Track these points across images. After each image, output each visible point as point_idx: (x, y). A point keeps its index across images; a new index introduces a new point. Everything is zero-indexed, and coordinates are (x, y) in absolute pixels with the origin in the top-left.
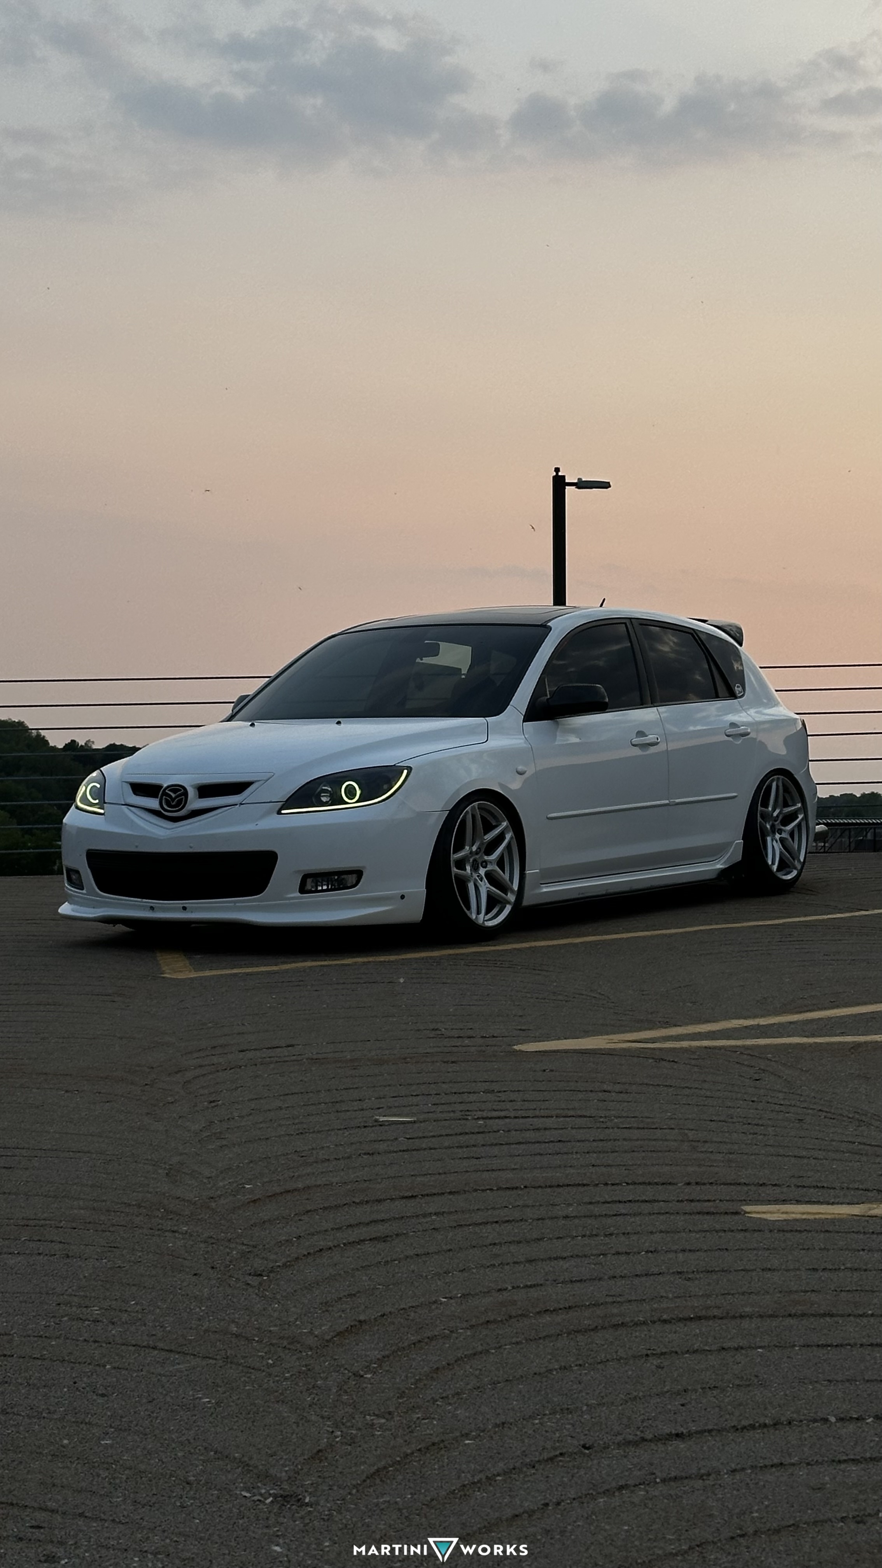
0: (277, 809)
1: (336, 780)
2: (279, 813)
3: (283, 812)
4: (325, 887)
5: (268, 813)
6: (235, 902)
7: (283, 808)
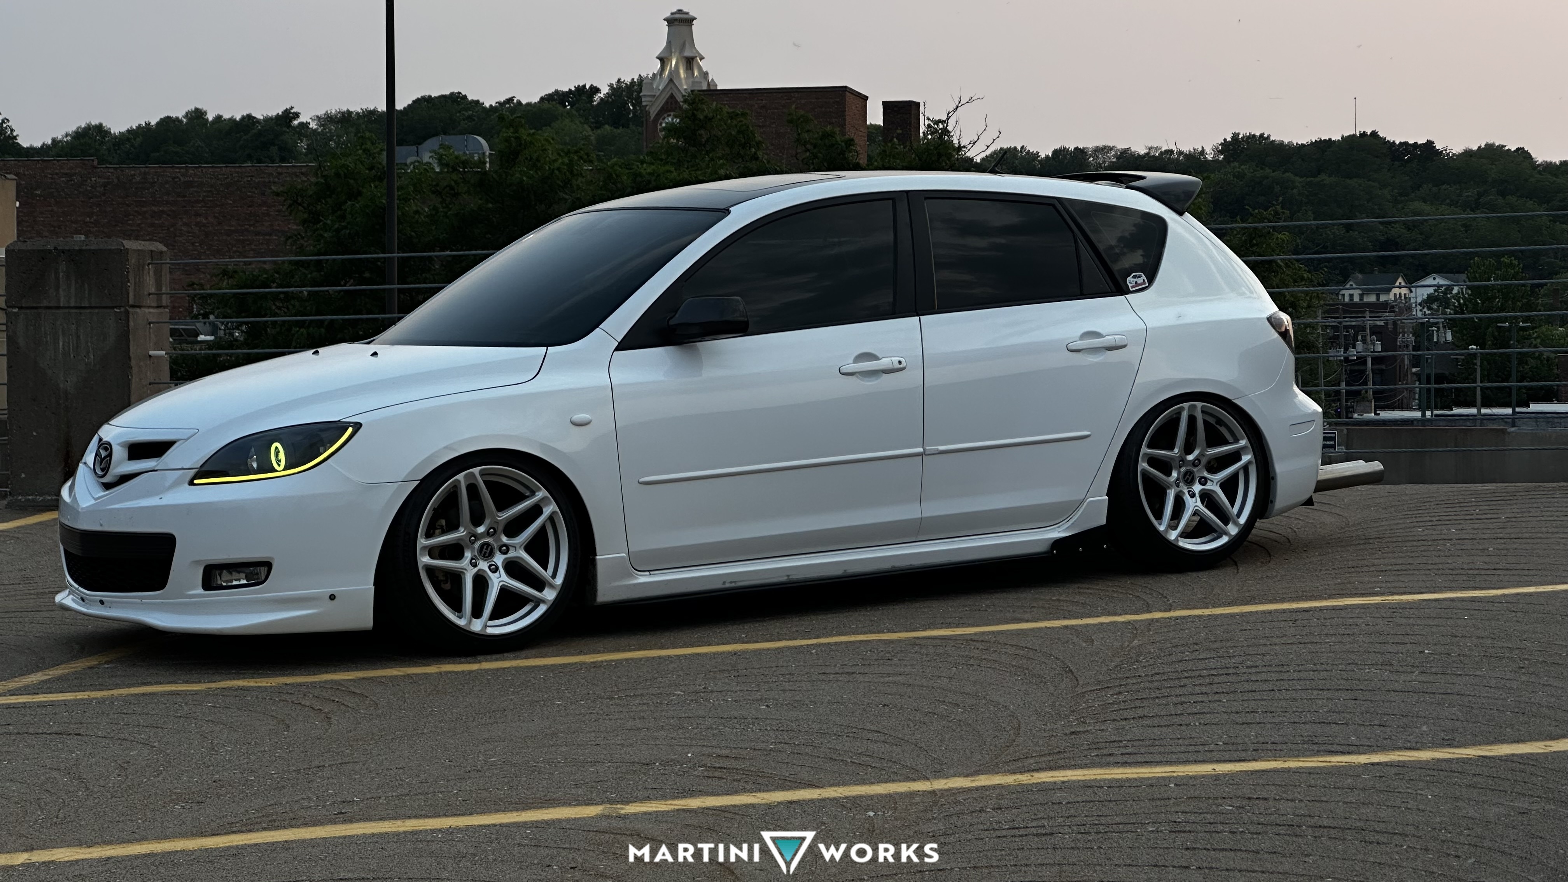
0: (188, 478)
1: (264, 440)
2: (191, 483)
3: (196, 482)
4: (244, 582)
5: (176, 484)
6: (142, 598)
7: (195, 477)
